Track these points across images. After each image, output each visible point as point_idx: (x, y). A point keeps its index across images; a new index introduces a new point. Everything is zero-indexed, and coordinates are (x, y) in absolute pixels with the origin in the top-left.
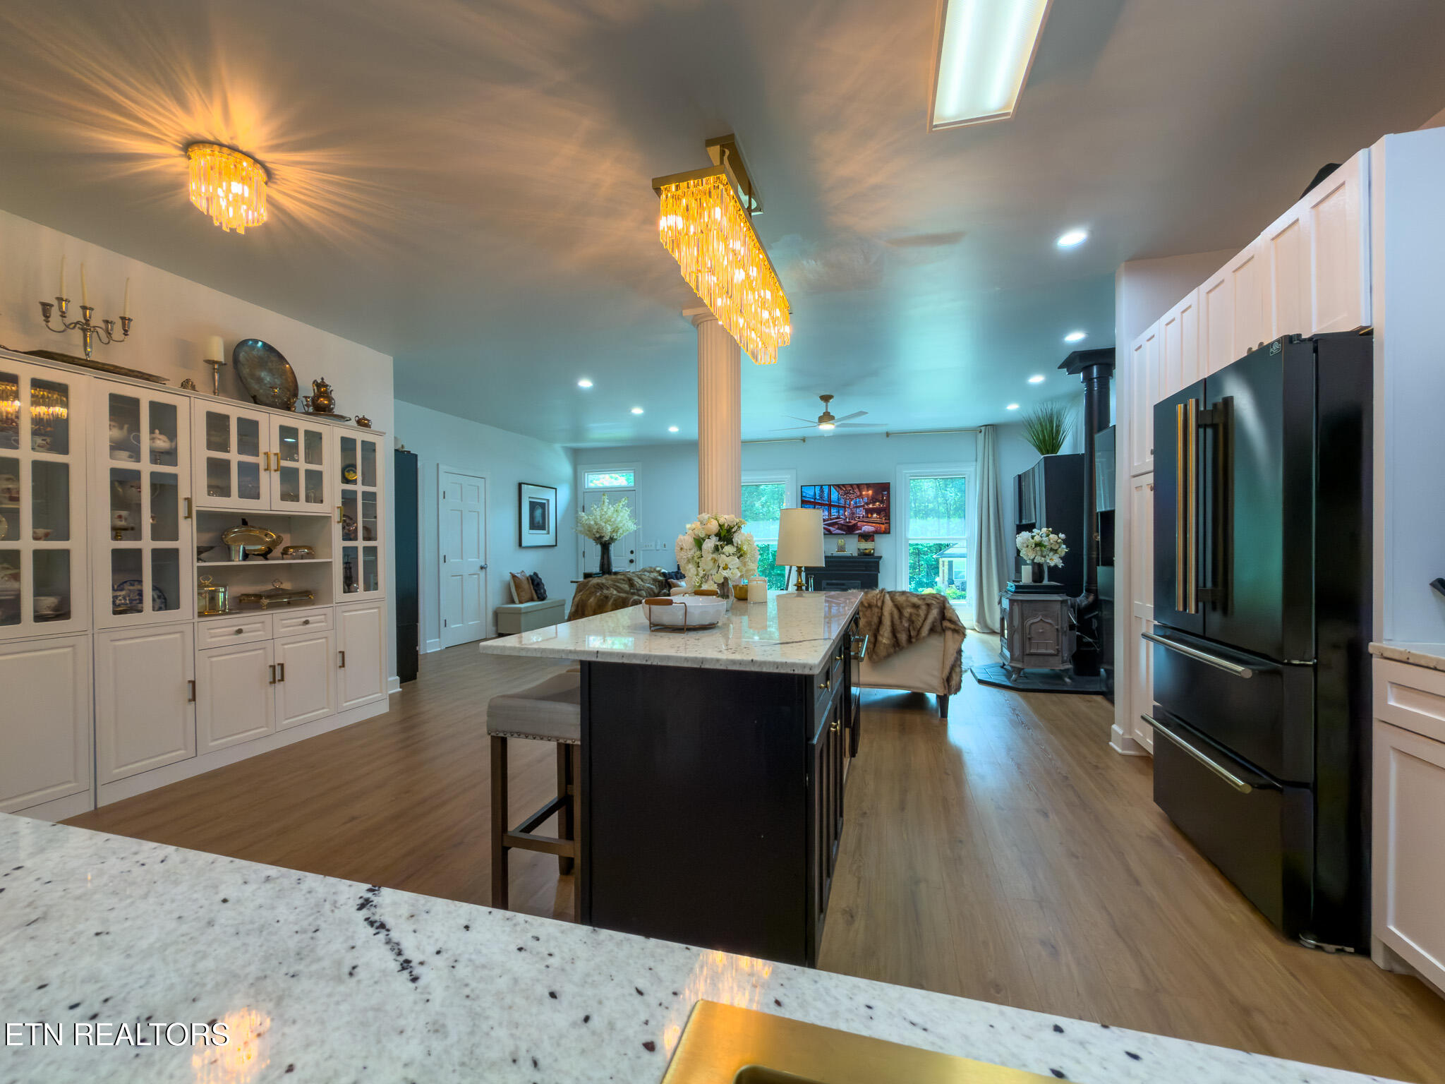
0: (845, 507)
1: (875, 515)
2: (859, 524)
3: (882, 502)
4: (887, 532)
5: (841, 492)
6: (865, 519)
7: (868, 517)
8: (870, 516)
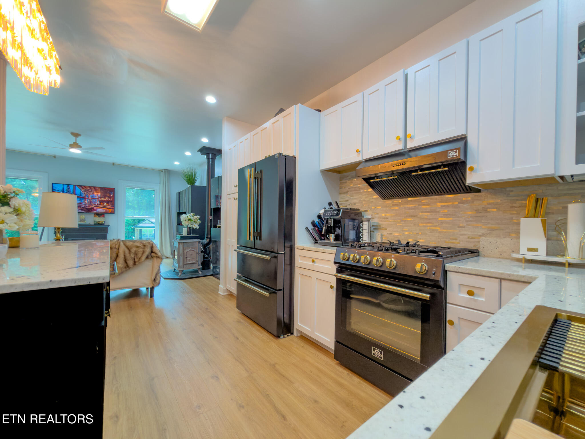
0: (85, 198)
1: (105, 204)
2: (95, 208)
3: (110, 197)
4: (113, 213)
5: (83, 190)
6: (99, 206)
7: (101, 205)
8: (102, 204)
